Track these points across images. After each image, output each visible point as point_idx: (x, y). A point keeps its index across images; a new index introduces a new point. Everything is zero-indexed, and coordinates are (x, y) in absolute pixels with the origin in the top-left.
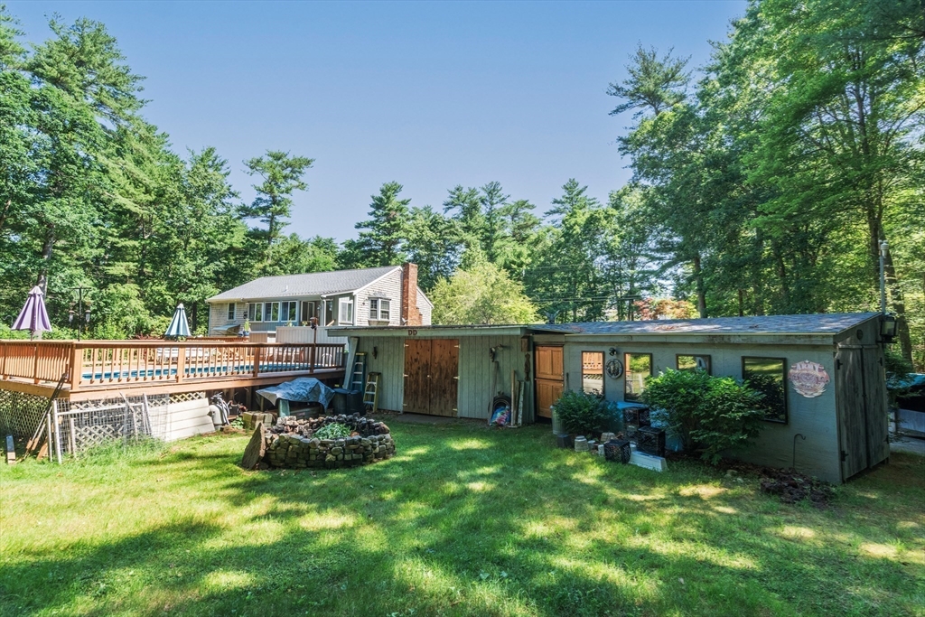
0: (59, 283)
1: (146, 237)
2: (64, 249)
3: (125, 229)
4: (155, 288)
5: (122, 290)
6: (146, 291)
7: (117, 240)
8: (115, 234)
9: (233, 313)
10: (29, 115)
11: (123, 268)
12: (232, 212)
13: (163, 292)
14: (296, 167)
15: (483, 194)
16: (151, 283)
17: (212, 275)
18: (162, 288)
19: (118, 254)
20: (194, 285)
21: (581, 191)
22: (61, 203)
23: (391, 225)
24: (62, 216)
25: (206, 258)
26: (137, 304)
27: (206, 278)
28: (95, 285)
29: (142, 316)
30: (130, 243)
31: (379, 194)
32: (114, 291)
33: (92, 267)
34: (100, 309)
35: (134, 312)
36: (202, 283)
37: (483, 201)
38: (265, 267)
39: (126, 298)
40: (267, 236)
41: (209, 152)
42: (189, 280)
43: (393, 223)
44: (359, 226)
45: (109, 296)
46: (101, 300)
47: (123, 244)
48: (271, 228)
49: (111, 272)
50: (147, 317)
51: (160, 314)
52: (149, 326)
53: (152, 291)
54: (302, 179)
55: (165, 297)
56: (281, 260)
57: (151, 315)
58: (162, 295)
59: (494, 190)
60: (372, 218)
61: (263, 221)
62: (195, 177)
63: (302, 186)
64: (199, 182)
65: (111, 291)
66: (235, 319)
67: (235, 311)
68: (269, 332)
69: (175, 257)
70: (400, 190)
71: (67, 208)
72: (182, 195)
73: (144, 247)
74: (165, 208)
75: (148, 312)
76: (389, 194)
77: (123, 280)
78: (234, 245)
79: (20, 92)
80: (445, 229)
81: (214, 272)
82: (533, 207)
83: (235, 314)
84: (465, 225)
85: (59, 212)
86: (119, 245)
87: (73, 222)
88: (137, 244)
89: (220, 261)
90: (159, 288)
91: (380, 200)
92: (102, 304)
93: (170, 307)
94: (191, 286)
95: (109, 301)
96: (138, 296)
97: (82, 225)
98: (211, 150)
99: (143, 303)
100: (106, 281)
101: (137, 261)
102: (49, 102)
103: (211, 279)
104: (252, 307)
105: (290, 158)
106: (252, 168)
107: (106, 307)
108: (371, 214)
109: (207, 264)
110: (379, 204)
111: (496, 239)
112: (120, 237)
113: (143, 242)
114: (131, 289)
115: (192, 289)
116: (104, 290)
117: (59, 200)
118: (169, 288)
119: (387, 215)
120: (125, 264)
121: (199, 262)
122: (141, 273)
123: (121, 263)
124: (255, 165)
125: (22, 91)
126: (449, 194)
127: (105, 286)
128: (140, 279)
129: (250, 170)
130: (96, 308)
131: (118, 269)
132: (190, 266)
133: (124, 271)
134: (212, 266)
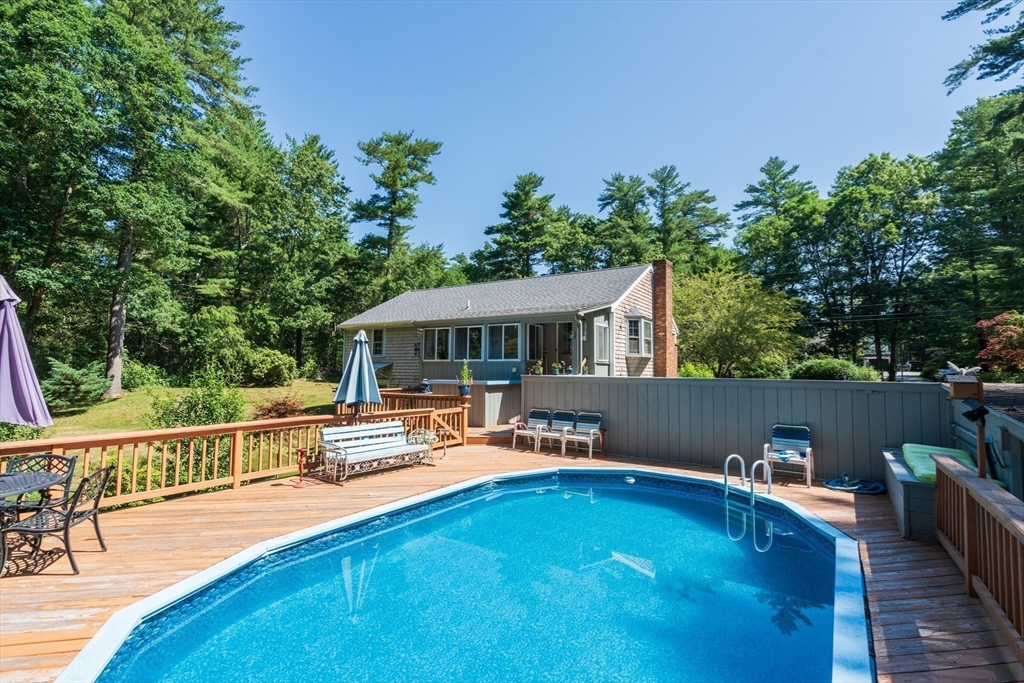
0: (138, 304)
1: (243, 247)
2: (147, 262)
3: (218, 237)
4: (256, 312)
5: (218, 314)
6: (244, 316)
7: (209, 250)
8: (207, 243)
9: (380, 345)
10: (89, 54)
11: (217, 286)
12: (345, 211)
13: (267, 317)
14: (421, 153)
15: (653, 184)
16: (250, 306)
17: (324, 293)
18: (264, 311)
19: (210, 268)
20: (303, 307)
21: (790, 173)
22: (137, 188)
23: (532, 228)
24: (139, 206)
25: (317, 272)
26: (236, 333)
27: (317, 299)
28: (184, 309)
29: (242, 349)
30: (225, 254)
31: (512, 190)
32: (208, 316)
33: (181, 285)
34: (191, 339)
35: (233, 343)
36: (313, 305)
37: (652, 193)
38: (387, 282)
39: (222, 325)
40: (387, 244)
41: (313, 141)
42: (297, 301)
43: (534, 225)
44: (490, 231)
45: (202, 322)
46: (191, 328)
47: (217, 254)
48: (390, 233)
49: (203, 292)
50: (248, 350)
51: (262, 346)
52: (251, 361)
53: (252, 315)
54: (427, 169)
55: (269, 322)
56: (405, 272)
57: (252, 347)
58: (265, 321)
59: (668, 176)
60: (506, 221)
61: (380, 225)
62: (302, 167)
63: (429, 179)
64: (307, 173)
65: (204, 316)
66: (384, 355)
67: (384, 342)
68: (490, 383)
69: (279, 272)
70: (540, 184)
71: (146, 197)
72: (287, 189)
73: (241, 258)
74: (266, 206)
75: (249, 343)
76: (527, 188)
77: (216, 301)
78: (349, 255)
79: (77, 19)
80: (605, 230)
81: (326, 290)
82: (713, 199)
83: (384, 346)
84: (631, 225)
85: (134, 201)
86: (212, 257)
87: (152, 215)
88: (232, 254)
89: (332, 276)
90: (261, 311)
91: (517, 196)
92: (194, 333)
93: (274, 337)
94: (299, 309)
95: (202, 329)
96: (236, 323)
97: (165, 219)
98: (315, 139)
99: (243, 331)
100: (197, 303)
101: (233, 277)
102: (117, 37)
103: (323, 301)
104: (429, 334)
105: (412, 141)
106: (369, 154)
107: (198, 336)
108: (503, 216)
109: (318, 279)
110: (514, 203)
111: (673, 242)
112: (213, 246)
113: (240, 253)
114: (227, 313)
115: (300, 312)
116: (195, 315)
117: (134, 185)
118: (272, 312)
119: (526, 215)
120: (219, 281)
121: (308, 277)
122: (237, 293)
123: (215, 280)
124: (371, 150)
125: (80, 19)
126: (606, 186)
127: (197, 310)
128: (237, 300)
129: (365, 156)
130: (186, 339)
131: (211, 288)
132: (298, 282)
133: (218, 291)
134: (324, 283)
